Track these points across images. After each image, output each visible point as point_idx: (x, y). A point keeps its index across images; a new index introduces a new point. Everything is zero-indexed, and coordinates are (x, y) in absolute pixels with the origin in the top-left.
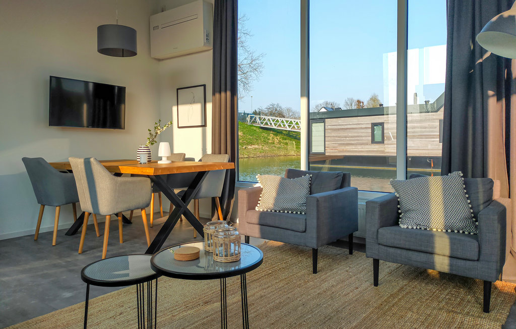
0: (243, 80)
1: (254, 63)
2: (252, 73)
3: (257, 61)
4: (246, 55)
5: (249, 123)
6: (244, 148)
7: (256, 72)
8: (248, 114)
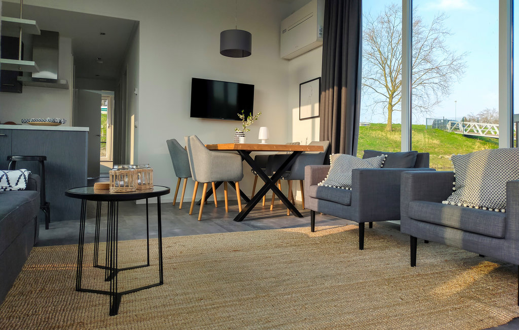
0: (442, 83)
1: (455, 63)
2: (453, 75)
3: (460, 61)
4: (445, 56)
5: (449, 131)
6: (440, 157)
7: (458, 73)
8: (449, 121)
